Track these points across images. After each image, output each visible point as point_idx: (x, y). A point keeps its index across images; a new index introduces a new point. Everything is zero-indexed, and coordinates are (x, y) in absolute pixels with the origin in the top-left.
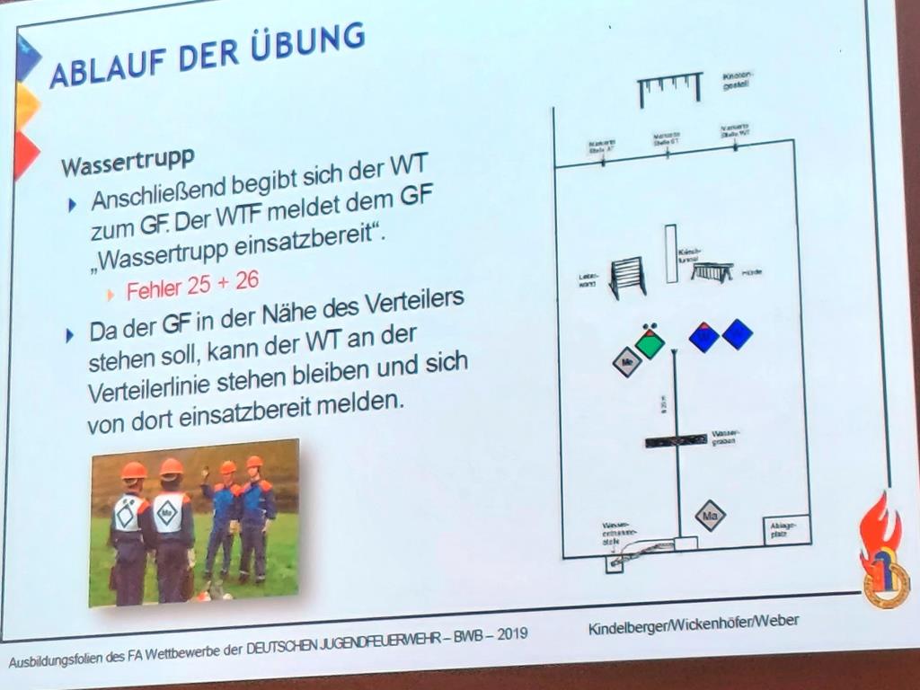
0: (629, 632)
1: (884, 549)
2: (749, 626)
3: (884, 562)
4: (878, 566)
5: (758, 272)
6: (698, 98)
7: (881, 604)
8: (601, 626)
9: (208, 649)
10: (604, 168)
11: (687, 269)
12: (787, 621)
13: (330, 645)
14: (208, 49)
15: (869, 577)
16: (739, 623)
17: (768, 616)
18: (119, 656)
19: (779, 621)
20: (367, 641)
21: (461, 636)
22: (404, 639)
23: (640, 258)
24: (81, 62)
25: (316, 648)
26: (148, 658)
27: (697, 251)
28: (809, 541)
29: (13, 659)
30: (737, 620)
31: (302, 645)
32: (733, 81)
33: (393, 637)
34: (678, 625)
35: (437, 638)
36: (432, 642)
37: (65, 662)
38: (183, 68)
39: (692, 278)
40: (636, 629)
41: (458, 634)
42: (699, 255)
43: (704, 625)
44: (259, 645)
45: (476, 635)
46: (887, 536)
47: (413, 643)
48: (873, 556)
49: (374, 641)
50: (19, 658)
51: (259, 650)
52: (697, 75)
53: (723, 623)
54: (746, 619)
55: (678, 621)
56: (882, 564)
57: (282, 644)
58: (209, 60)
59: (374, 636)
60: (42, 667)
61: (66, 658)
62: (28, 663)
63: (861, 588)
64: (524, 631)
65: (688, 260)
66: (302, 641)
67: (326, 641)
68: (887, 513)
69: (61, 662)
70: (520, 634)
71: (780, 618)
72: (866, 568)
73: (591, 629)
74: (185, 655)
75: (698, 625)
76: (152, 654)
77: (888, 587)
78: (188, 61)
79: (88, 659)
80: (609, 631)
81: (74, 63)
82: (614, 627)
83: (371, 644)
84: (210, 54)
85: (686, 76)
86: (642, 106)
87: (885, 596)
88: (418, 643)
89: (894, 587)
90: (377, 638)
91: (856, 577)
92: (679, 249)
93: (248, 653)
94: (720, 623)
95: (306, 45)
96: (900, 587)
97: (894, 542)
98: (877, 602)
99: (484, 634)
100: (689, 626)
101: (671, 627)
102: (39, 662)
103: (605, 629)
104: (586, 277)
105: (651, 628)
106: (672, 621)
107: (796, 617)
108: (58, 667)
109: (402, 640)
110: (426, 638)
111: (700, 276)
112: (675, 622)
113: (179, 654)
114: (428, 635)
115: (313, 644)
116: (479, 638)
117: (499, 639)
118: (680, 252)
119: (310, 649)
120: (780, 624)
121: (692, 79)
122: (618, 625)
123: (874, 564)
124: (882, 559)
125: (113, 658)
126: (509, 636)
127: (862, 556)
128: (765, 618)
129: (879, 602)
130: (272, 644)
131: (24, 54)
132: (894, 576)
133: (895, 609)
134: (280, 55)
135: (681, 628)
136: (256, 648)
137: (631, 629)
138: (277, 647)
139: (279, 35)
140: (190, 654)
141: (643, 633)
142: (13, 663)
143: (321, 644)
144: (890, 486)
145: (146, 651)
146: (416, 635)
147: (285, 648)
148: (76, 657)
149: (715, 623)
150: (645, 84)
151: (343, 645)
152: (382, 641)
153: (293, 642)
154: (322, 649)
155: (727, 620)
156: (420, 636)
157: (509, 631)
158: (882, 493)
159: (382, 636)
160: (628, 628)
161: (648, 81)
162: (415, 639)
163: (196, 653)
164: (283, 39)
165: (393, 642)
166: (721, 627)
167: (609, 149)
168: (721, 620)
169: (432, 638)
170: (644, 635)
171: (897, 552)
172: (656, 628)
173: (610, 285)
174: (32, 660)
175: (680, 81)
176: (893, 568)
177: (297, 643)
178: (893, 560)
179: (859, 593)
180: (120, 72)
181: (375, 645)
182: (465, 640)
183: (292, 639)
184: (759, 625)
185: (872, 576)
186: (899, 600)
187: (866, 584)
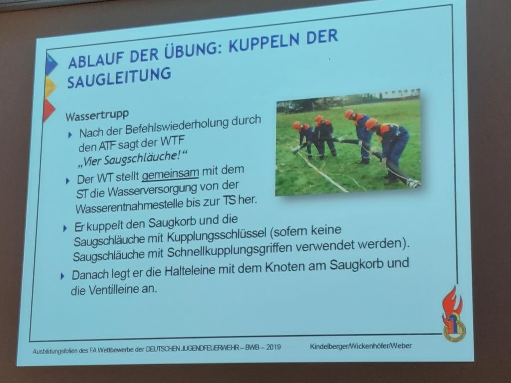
1: (454, 313)
2: (387, 348)
4: (451, 321)
7: (452, 340)
8: (316, 345)
9: (128, 349)
12: (406, 346)
13: (186, 349)
14: (144, 53)
15: (446, 326)
16: (383, 346)
18: (85, 350)
19: (401, 346)
20: (204, 348)
21: (249, 347)
22: (221, 348)
24: (84, 57)
25: (179, 350)
26: (99, 352)
29: (35, 350)
33: (216, 347)
34: (353, 346)
35: (238, 348)
36: (235, 349)
38: (132, 61)
40: (333, 347)
41: (247, 346)
43: (366, 346)
44: (152, 348)
46: (455, 308)
47: (226, 349)
48: (449, 317)
49: (207, 348)
50: (38, 349)
51: (152, 350)
53: (375, 346)
54: (386, 344)
55: (353, 344)
56: (453, 320)
57: (164, 347)
58: (144, 58)
59: (207, 346)
60: (48, 354)
61: (60, 350)
62: (42, 352)
63: (442, 332)
64: (279, 346)
66: (173, 347)
67: (184, 347)
68: (456, 297)
69: (58, 352)
70: (277, 347)
71: (403, 345)
72: (445, 322)
73: (312, 346)
74: (117, 351)
75: (363, 346)
76: (101, 350)
77: (455, 332)
78: (134, 58)
79: (70, 351)
80: (320, 347)
81: (80, 57)
83: (206, 349)
84: (145, 55)
87: (454, 336)
88: (228, 350)
89: (458, 332)
90: (209, 347)
91: (440, 326)
93: (147, 351)
94: (373, 346)
95: (190, 52)
96: (461, 332)
97: (459, 311)
98: (449, 339)
99: (260, 347)
100: (359, 347)
101: (350, 347)
102: (47, 352)
103: (318, 347)
105: (340, 347)
106: (350, 344)
107: (410, 345)
108: (56, 354)
110: (232, 347)
112: (352, 345)
113: (114, 350)
114: (233, 346)
115: (178, 348)
116: (257, 348)
117: (267, 349)
119: (176, 350)
120: (402, 348)
122: (324, 345)
123: (449, 320)
124: (453, 318)
125: (82, 351)
126: (272, 348)
127: (443, 317)
128: (396, 344)
130: (158, 348)
132: (458, 327)
133: (458, 342)
134: (177, 56)
135: (355, 348)
136: (150, 349)
137: (331, 347)
138: (161, 349)
139: (177, 47)
140: (119, 350)
141: (336, 349)
143: (182, 348)
144: (457, 283)
145: (98, 348)
146: (227, 346)
147: (164, 350)
148: (65, 350)
149: (371, 346)
151: (192, 349)
152: (211, 348)
153: (169, 347)
154: (182, 350)
155: (377, 345)
157: (272, 346)
158: (454, 286)
159: (211, 346)
160: (329, 346)
162: (227, 348)
163: (122, 350)
164: (179, 49)
165: (216, 349)
166: (374, 348)
168: (374, 345)
169: (235, 348)
170: (337, 351)
171: (461, 314)
172: (342, 347)
174: (44, 350)
176: (458, 323)
177: (171, 347)
178: (458, 319)
179: (441, 334)
180: (102, 62)
181: (207, 350)
182: (251, 349)
183: (168, 345)
184: (392, 347)
185: (448, 326)
186: (460, 338)
187: (445, 330)
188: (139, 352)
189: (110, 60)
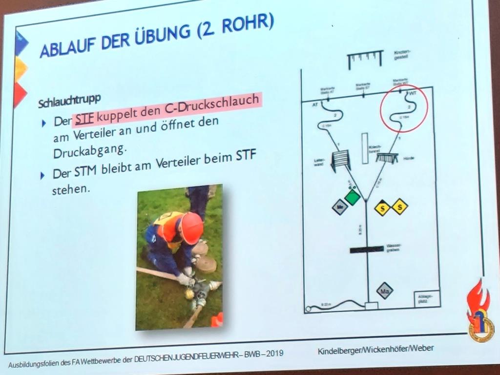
0: (340, 353)
1: (480, 310)
2: (406, 351)
3: (480, 317)
4: (478, 319)
5: (412, 158)
6: (381, 64)
7: (478, 340)
8: (325, 349)
10: (328, 103)
11: (373, 156)
12: (427, 349)
13: (178, 358)
14: (116, 38)
15: (472, 325)
16: (402, 349)
17: (417, 346)
18: (68, 362)
19: (422, 348)
20: (199, 357)
21: (248, 354)
22: (219, 355)
23: (348, 151)
24: (55, 44)
25: (172, 359)
26: (82, 363)
27: (379, 147)
28: (439, 305)
29: (11, 363)
30: (400, 347)
31: (164, 358)
32: (399, 55)
33: (213, 354)
34: (367, 350)
35: (237, 355)
36: (234, 357)
37: (38, 365)
38: (104, 48)
39: (377, 161)
40: (344, 351)
41: (247, 353)
42: (380, 149)
43: (382, 350)
44: (141, 358)
45: (257, 354)
46: (482, 303)
47: (224, 357)
48: (474, 313)
49: (203, 356)
50: (14, 362)
51: (141, 360)
52: (380, 52)
54: (405, 346)
55: (367, 347)
57: (153, 357)
58: (116, 44)
59: (203, 354)
60: (26, 367)
61: (39, 363)
62: (18, 365)
63: (467, 331)
64: (281, 352)
65: (375, 151)
66: (164, 356)
67: (176, 356)
68: (482, 290)
69: (37, 365)
70: (279, 354)
71: (423, 347)
72: (470, 320)
73: (320, 351)
74: (102, 362)
75: (378, 350)
76: (85, 362)
77: (482, 330)
78: (106, 44)
79: (51, 364)
80: (329, 352)
81: (52, 44)
82: (332, 350)
83: (201, 358)
84: (117, 41)
85: (374, 52)
86: (350, 68)
87: (481, 335)
88: (226, 358)
89: (486, 330)
90: (204, 355)
91: (465, 325)
92: (369, 145)
93: (135, 361)
94: (390, 349)
95: (161, 37)
96: (489, 330)
97: (486, 306)
98: (476, 339)
99: (261, 353)
100: (373, 351)
101: (363, 351)
102: (25, 365)
103: (327, 351)
104: (318, 161)
105: (352, 351)
107: (432, 347)
108: (35, 367)
109: (217, 356)
110: (230, 355)
111: (380, 160)
112: (365, 348)
113: (99, 362)
114: (232, 353)
115: (170, 357)
116: (258, 355)
117: (268, 356)
118: (370, 147)
119: (168, 360)
120: (423, 350)
121: (377, 54)
122: (334, 349)
123: (475, 318)
124: (479, 316)
125: (64, 363)
126: (273, 354)
127: (468, 314)
128: (416, 347)
129: (477, 339)
130: (148, 357)
131: (19, 41)
132: (485, 324)
133: (487, 342)
134: (148, 42)
135: (369, 352)
136: (139, 359)
137: (342, 352)
138: (151, 359)
139: (148, 31)
140: (105, 361)
141: (348, 354)
142: (11, 365)
143: (174, 357)
144: (484, 275)
145: (81, 360)
146: (225, 353)
147: (155, 359)
148: (44, 362)
149: (388, 349)
150: (351, 57)
151: (186, 358)
152: (206, 356)
154: (174, 360)
155: (394, 347)
156: (227, 354)
157: (273, 352)
158: (480, 279)
159: (206, 354)
160: (339, 351)
161: (353, 55)
162: (225, 355)
163: (107, 361)
164: (150, 33)
165: (213, 357)
166: (391, 351)
167: (331, 92)
168: (391, 348)
169: (234, 355)
170: (349, 355)
171: (488, 311)
172: (356, 351)
173: (331, 165)
174: (20, 364)
175: (371, 55)
176: (485, 320)
177: (162, 357)
178: (485, 316)
179: (466, 333)
180: (74, 50)
181: (203, 358)
182: (251, 356)
183: (159, 355)
184: (412, 350)
185: (474, 325)
186: (488, 338)
187: (470, 329)
188: (127, 363)
189: (82, 47)
